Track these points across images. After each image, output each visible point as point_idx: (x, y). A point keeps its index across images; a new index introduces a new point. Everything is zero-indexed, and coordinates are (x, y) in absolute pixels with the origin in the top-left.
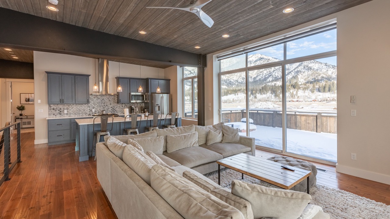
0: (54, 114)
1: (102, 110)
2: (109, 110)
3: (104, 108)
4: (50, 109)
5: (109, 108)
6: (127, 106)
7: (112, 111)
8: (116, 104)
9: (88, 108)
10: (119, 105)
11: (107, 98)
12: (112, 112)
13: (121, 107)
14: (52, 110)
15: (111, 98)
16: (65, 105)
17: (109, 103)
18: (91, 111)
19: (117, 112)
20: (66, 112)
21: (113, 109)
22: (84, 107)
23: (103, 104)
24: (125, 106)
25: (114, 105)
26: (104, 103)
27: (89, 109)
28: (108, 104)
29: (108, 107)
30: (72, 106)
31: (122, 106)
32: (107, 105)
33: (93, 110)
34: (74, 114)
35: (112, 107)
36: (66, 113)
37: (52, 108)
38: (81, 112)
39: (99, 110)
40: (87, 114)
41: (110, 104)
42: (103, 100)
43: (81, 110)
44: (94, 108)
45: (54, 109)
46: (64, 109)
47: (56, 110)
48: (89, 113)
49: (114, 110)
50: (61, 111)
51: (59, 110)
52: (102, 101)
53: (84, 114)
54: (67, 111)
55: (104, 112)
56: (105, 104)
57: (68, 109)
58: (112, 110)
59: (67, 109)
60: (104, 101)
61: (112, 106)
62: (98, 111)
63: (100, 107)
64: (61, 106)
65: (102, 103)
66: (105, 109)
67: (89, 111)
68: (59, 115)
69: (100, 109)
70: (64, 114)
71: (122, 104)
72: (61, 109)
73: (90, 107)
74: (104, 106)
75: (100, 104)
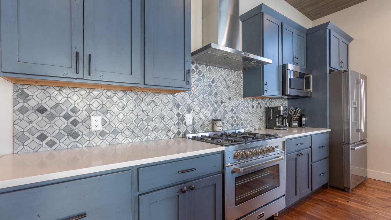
0: (42, 137)
1: (210, 118)
2: (227, 118)
3: (215, 111)
4: (23, 110)
5: (226, 113)
6: (261, 107)
8: (240, 100)
9: (175, 110)
10: (246, 104)
11: (222, 79)
12: (232, 125)
13: (250, 109)
14: (33, 116)
15: (231, 79)
16: (96, 93)
17: (227, 96)
18: (182, 120)
19: (242, 124)
20: (96, 123)
21: (235, 113)
22: (162, 106)
23: (213, 99)
24: (257, 107)
25: (237, 103)
26: (216, 94)
27: (178, 115)
28: (225, 98)
29: (224, 107)
30: (121, 99)
31: (253, 107)
32: (222, 103)
33: (189, 118)
34: (127, 132)
35: (232, 110)
36: (100, 128)
37: (33, 103)
38: (153, 125)
39: (204, 118)
40: (170, 134)
41: (230, 99)
43: (152, 116)
44: (189, 110)
45: (42, 110)
46: (89, 110)
47: (52, 117)
48: (175, 129)
50: (75, 123)
51: (67, 117)
52: (210, 86)
53: (162, 135)
54: (104, 122)
55: (220, 124)
56: (219, 99)
57: (107, 112)
58: (232, 117)
59: (104, 111)
60: (216, 86)
61: (232, 104)
62: (201, 123)
63: (207, 107)
64: (75, 97)
65: (210, 94)
66: (219, 115)
67: (176, 119)
68: (68, 141)
69: (205, 116)
70: (90, 134)
71: (253, 101)
72: (74, 111)
73: (178, 106)
74: (216, 103)
75: (207, 98)
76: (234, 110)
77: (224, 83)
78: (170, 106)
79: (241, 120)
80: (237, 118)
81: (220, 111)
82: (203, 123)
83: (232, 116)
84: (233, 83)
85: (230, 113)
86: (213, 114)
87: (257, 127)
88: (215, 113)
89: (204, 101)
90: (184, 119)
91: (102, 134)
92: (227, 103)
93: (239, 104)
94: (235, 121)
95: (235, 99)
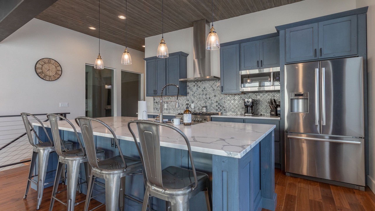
0: (157, 109)
1: (202, 106)
2: (213, 106)
3: (206, 102)
4: (154, 103)
5: (212, 103)
6: (243, 99)
7: (217, 108)
8: (223, 96)
11: (210, 86)
12: (217, 110)
14: (156, 104)
15: (215, 86)
16: (165, 98)
17: (213, 94)
19: (225, 110)
21: (219, 104)
22: (182, 101)
23: (204, 97)
24: (239, 99)
25: (221, 98)
26: (206, 94)
29: (211, 100)
30: (171, 99)
32: (210, 98)
33: (193, 106)
35: (217, 102)
36: (166, 107)
37: (156, 101)
38: (179, 108)
39: (200, 106)
41: (215, 96)
42: (204, 89)
44: (193, 102)
46: (164, 103)
49: (221, 106)
52: (203, 91)
53: (182, 111)
56: (208, 96)
57: (168, 103)
58: (217, 106)
60: (206, 91)
61: (217, 99)
62: (198, 108)
63: (201, 101)
65: (203, 94)
66: (208, 104)
69: (200, 104)
70: (164, 109)
71: (234, 96)
73: (188, 101)
74: (206, 99)
75: (201, 97)
76: (218, 102)
77: (211, 88)
78: (185, 101)
79: (224, 107)
80: (221, 107)
81: (209, 103)
82: (199, 108)
83: (217, 105)
84: (217, 87)
85: (215, 104)
86: (205, 104)
87: (239, 113)
88: (206, 103)
89: (199, 98)
90: (190, 106)
92: (213, 98)
93: (222, 98)
94: (219, 108)
95: (219, 96)
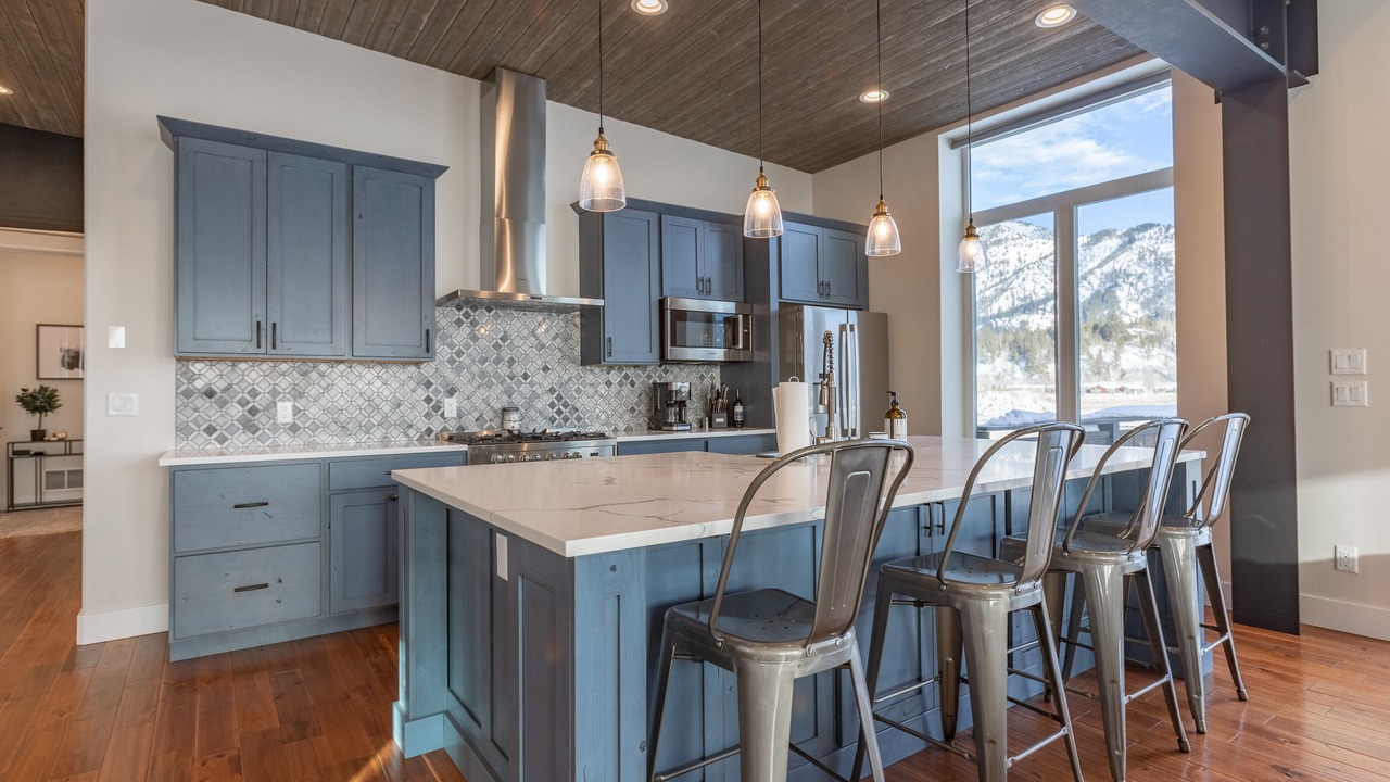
0: (210, 430)
1: (498, 406)
2: (539, 406)
3: (509, 393)
4: (187, 394)
5: (535, 396)
6: (632, 384)
7: (552, 412)
8: (574, 370)
9: (422, 393)
10: (590, 378)
11: (525, 333)
12: (552, 420)
13: (602, 389)
14: (201, 402)
15: (548, 331)
16: (284, 367)
17: (539, 363)
18: (437, 408)
19: (579, 419)
20: (285, 412)
21: (559, 398)
22: (396, 384)
23: (503, 370)
24: (621, 384)
25: (566, 377)
26: (511, 361)
27: (428, 400)
28: (531, 370)
29: (532, 384)
30: (322, 375)
31: (609, 384)
32: (525, 377)
33: (451, 406)
34: (333, 428)
35: (552, 391)
36: (289, 419)
37: (199, 384)
38: (378, 417)
39: (483, 406)
40: (411, 432)
41: (546, 369)
42: (504, 339)
43: (377, 401)
44: (451, 392)
45: (210, 394)
46: (274, 393)
47: (223, 404)
48: (423, 425)
49: (566, 405)
50: (254, 411)
51: (242, 403)
52: (497, 346)
53: (395, 433)
54: (296, 411)
55: (515, 416)
56: (518, 370)
57: (301, 395)
58: (552, 405)
59: (297, 394)
60: (512, 347)
61: (552, 379)
62: (476, 414)
63: (490, 385)
64: (253, 375)
65: (498, 361)
66: (517, 399)
67: (424, 408)
68: (243, 437)
69: (486, 401)
70: (275, 428)
71: (609, 373)
72: (254, 393)
73: (428, 384)
74: (511, 378)
75: (490, 369)
76: (555, 391)
77: (532, 339)
78: (412, 384)
79: (577, 410)
80: (566, 407)
81: (521, 393)
82: (481, 415)
83: (552, 402)
84: (554, 338)
85: (546, 397)
86: (505, 398)
87: (622, 426)
88: (510, 397)
89: (483, 375)
90: (440, 408)
91: (294, 428)
92: (539, 377)
93: (570, 379)
94: (559, 412)
95: (559, 369)
